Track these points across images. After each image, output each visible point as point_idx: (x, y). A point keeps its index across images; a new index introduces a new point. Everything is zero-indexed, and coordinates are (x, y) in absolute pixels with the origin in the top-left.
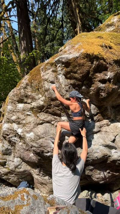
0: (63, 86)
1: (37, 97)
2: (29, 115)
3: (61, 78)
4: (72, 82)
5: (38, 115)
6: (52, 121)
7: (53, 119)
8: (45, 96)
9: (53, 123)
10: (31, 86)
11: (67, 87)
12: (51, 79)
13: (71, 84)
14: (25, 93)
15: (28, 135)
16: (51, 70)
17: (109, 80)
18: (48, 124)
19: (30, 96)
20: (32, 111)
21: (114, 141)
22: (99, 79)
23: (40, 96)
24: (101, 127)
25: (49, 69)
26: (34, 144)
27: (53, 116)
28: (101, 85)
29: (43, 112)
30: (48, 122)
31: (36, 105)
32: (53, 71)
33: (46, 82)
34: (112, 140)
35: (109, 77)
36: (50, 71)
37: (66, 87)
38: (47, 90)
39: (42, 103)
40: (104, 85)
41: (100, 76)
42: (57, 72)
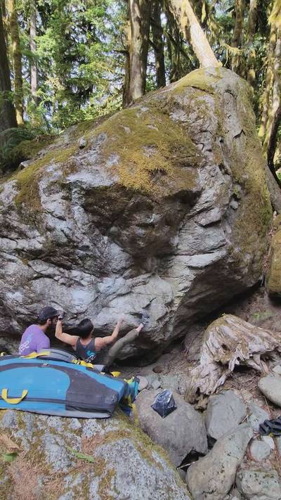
0: (79, 225)
1: (29, 234)
2: (13, 261)
3: (78, 211)
4: (96, 219)
5: (30, 263)
6: (55, 275)
7: (57, 273)
8: (47, 237)
9: (56, 278)
10: (19, 213)
11: (86, 227)
12: (59, 212)
13: (93, 222)
14: (6, 222)
15: (9, 295)
16: (61, 194)
17: (152, 225)
18: (48, 280)
19: (16, 227)
20: (19, 254)
21: (148, 307)
22: (136, 222)
23: (38, 234)
24: (134, 286)
25: (57, 192)
26: (22, 310)
27: (57, 268)
28: (141, 231)
29: (40, 259)
30: (49, 276)
31: (27, 246)
32: (64, 198)
33: (50, 215)
34: (145, 306)
35: (152, 220)
36: (58, 196)
37: (83, 227)
38: (50, 229)
39: (39, 246)
40: (143, 231)
41: (140, 218)
42: (71, 200)
